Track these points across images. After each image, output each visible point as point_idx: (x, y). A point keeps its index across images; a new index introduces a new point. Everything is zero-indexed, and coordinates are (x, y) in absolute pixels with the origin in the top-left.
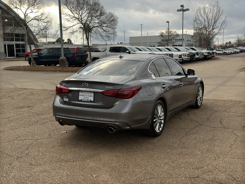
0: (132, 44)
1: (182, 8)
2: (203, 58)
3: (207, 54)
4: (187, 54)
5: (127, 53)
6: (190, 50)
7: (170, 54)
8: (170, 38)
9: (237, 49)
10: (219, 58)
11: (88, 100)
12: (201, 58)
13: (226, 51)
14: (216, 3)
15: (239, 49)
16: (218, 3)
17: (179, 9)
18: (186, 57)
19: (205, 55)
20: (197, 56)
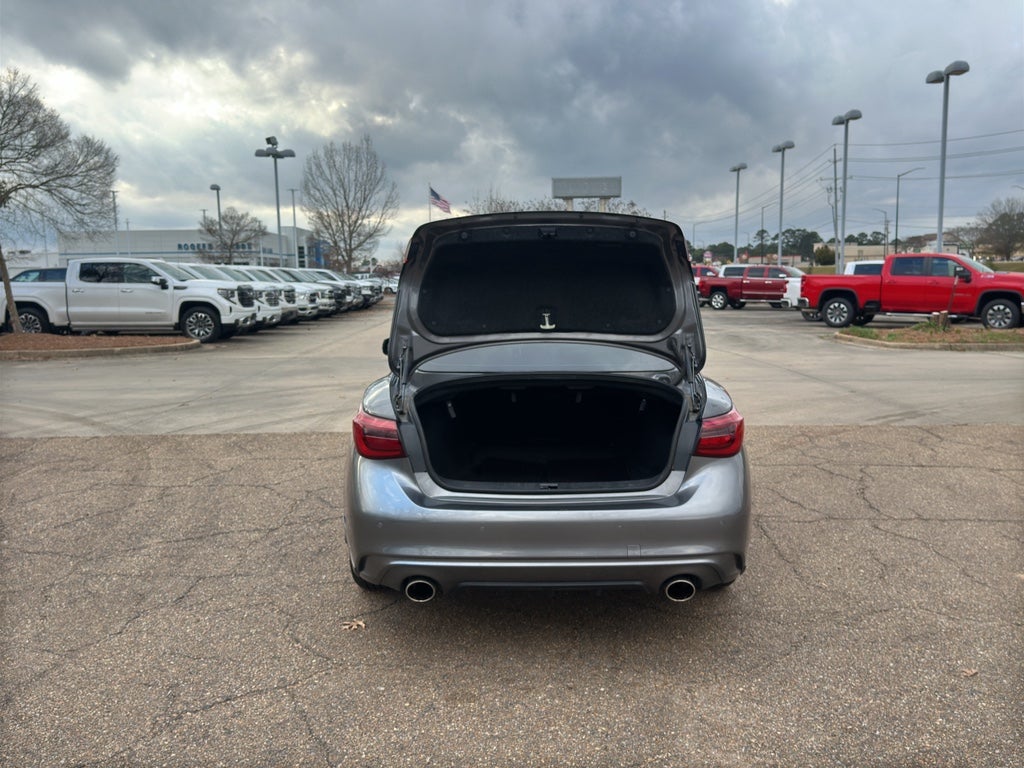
0: (165, 255)
1: (270, 146)
2: (361, 302)
3: (370, 293)
4: (327, 292)
5: (155, 283)
6: (323, 280)
7: (288, 291)
8: (236, 238)
12: (357, 304)
14: (364, 142)
16: (369, 142)
17: (263, 151)
18: (326, 301)
19: (364, 296)
20: (349, 299)
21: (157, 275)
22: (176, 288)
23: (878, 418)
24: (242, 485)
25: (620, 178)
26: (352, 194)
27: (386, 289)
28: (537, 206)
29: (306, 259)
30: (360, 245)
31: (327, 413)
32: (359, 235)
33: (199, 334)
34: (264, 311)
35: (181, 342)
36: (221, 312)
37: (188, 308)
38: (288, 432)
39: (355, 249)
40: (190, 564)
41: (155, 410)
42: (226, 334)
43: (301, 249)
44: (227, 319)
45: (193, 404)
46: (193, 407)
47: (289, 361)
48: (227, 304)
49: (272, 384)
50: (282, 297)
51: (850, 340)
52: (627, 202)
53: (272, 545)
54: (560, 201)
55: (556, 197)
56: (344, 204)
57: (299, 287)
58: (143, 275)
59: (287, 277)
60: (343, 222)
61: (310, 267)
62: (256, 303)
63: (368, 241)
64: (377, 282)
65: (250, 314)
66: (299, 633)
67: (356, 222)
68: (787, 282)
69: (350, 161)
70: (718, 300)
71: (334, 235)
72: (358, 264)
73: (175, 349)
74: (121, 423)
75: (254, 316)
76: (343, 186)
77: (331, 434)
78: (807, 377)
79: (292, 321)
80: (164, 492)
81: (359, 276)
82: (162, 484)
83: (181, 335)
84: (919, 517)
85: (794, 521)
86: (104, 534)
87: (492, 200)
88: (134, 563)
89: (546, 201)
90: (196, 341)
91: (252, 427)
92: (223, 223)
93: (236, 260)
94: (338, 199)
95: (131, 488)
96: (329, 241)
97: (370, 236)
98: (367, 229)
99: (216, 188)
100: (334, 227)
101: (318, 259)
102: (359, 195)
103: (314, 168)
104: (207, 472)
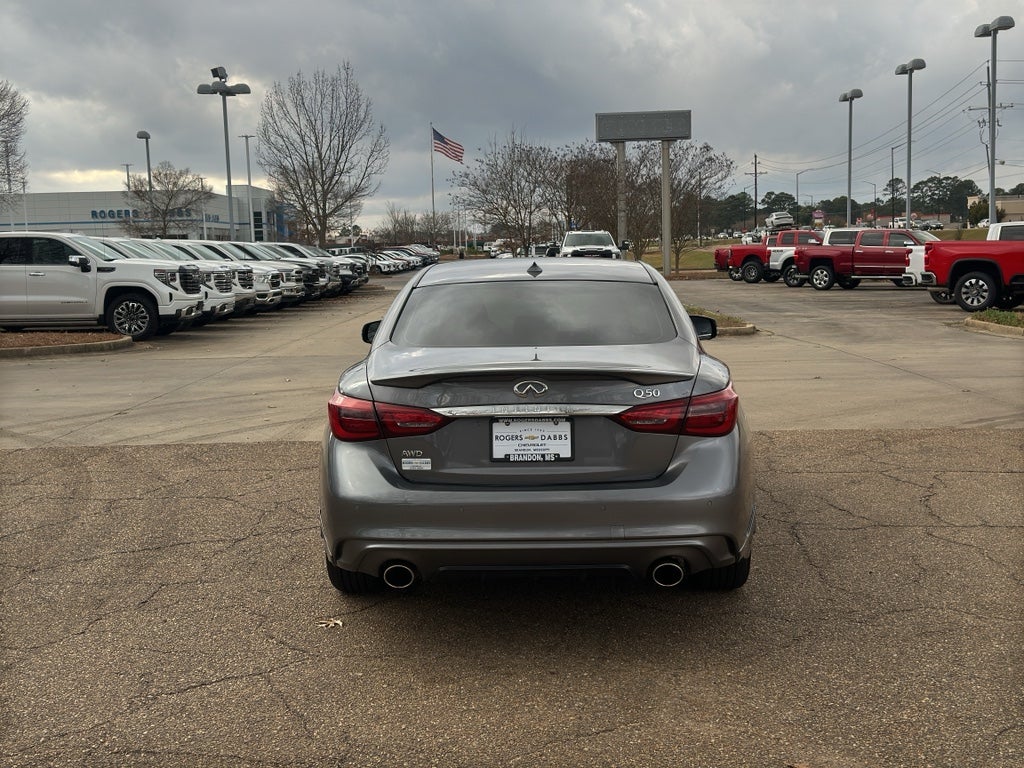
1: (217, 79)
2: (338, 286)
3: (350, 273)
4: (293, 273)
5: (75, 264)
6: (287, 256)
7: (244, 273)
8: (172, 203)
9: (411, 255)
10: (383, 288)
11: (543, 456)
12: (333, 289)
13: (378, 262)
14: (343, 72)
15: (417, 255)
16: (350, 72)
17: (208, 86)
18: (292, 284)
19: (343, 277)
20: (322, 281)
21: (77, 253)
22: (100, 270)
23: (981, 420)
24: (201, 497)
25: (690, 111)
26: (326, 141)
27: (373, 267)
28: (576, 152)
29: (265, 229)
30: (338, 208)
31: (297, 421)
32: (336, 196)
33: (130, 329)
34: (215, 298)
35: (108, 340)
36: (159, 301)
37: (116, 295)
38: (250, 441)
39: (330, 214)
40: (151, 572)
41: (86, 420)
42: (165, 330)
43: (257, 215)
44: (166, 309)
45: (131, 412)
46: (133, 416)
47: (248, 361)
48: (166, 290)
49: (228, 388)
50: (236, 280)
51: (985, 328)
52: (699, 145)
53: (238, 554)
54: (607, 146)
55: (600, 140)
56: (316, 155)
57: (257, 267)
58: (57, 252)
59: (242, 254)
60: (314, 179)
61: (270, 240)
62: (203, 288)
63: (348, 203)
64: (360, 260)
65: (195, 302)
66: (274, 630)
67: (332, 178)
68: (910, 251)
69: (323, 96)
70: (821, 276)
71: (303, 196)
72: (335, 234)
73: (101, 349)
74: (47, 434)
75: (200, 305)
76: (314, 130)
77: (302, 443)
78: (911, 373)
79: (249, 311)
80: (110, 506)
81: (337, 250)
82: (107, 497)
83: (108, 331)
84: (985, 524)
85: (835, 529)
86: (49, 546)
87: (515, 146)
88: (87, 573)
89: (587, 147)
90: (127, 338)
91: (208, 437)
92: (154, 183)
93: (173, 232)
94: (308, 148)
95: (71, 501)
96: (297, 204)
97: (350, 197)
98: (346, 188)
99: (144, 136)
100: (302, 186)
101: (280, 228)
102: (335, 142)
103: (276, 107)
104: (159, 484)
